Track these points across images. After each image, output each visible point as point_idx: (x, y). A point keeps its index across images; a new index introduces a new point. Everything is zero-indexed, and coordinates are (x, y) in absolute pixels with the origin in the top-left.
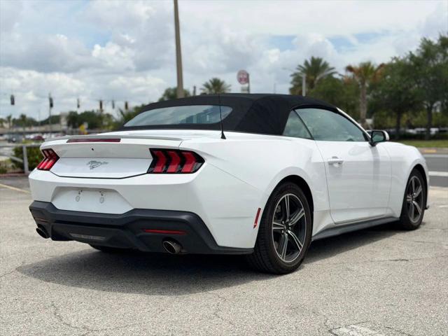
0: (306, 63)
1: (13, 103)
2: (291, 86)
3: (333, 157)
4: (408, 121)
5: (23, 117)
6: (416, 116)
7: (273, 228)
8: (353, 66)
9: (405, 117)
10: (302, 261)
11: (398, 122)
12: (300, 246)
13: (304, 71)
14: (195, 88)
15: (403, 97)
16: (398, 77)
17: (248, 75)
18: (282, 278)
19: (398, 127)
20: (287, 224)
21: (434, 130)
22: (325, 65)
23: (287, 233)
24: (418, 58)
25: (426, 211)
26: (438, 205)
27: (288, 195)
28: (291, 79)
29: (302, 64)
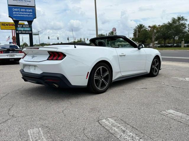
0: (138, 26)
1: (58, 39)
2: (134, 32)
3: (122, 54)
4: (168, 42)
5: (61, 43)
6: (170, 40)
7: (95, 79)
8: (150, 26)
9: (167, 41)
10: (107, 89)
11: (165, 42)
12: (107, 84)
13: (137, 28)
14: (106, 34)
15: (166, 35)
16: (165, 29)
17: (116, 29)
18: (98, 95)
19: (165, 44)
20: (101, 77)
21: (175, 45)
22: (144, 26)
23: (102, 80)
24: (171, 23)
25: (160, 71)
26: (167, 68)
27: (101, 67)
28: (134, 30)
29: (137, 26)
